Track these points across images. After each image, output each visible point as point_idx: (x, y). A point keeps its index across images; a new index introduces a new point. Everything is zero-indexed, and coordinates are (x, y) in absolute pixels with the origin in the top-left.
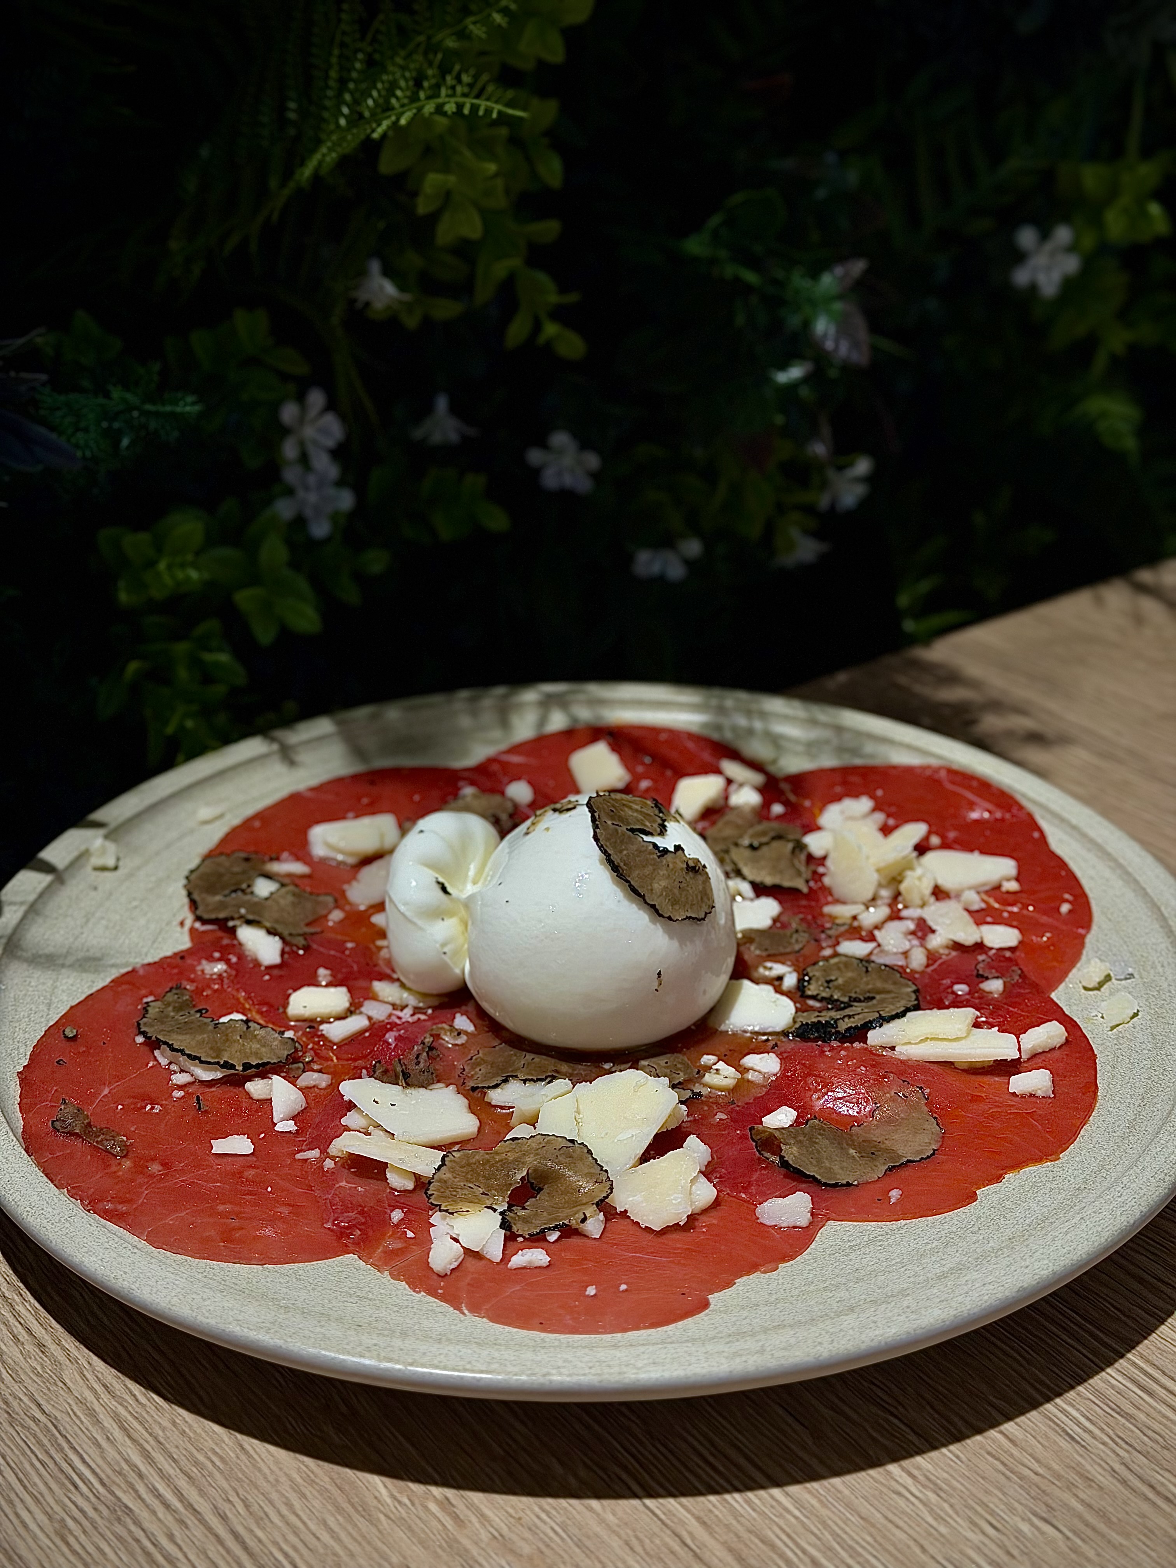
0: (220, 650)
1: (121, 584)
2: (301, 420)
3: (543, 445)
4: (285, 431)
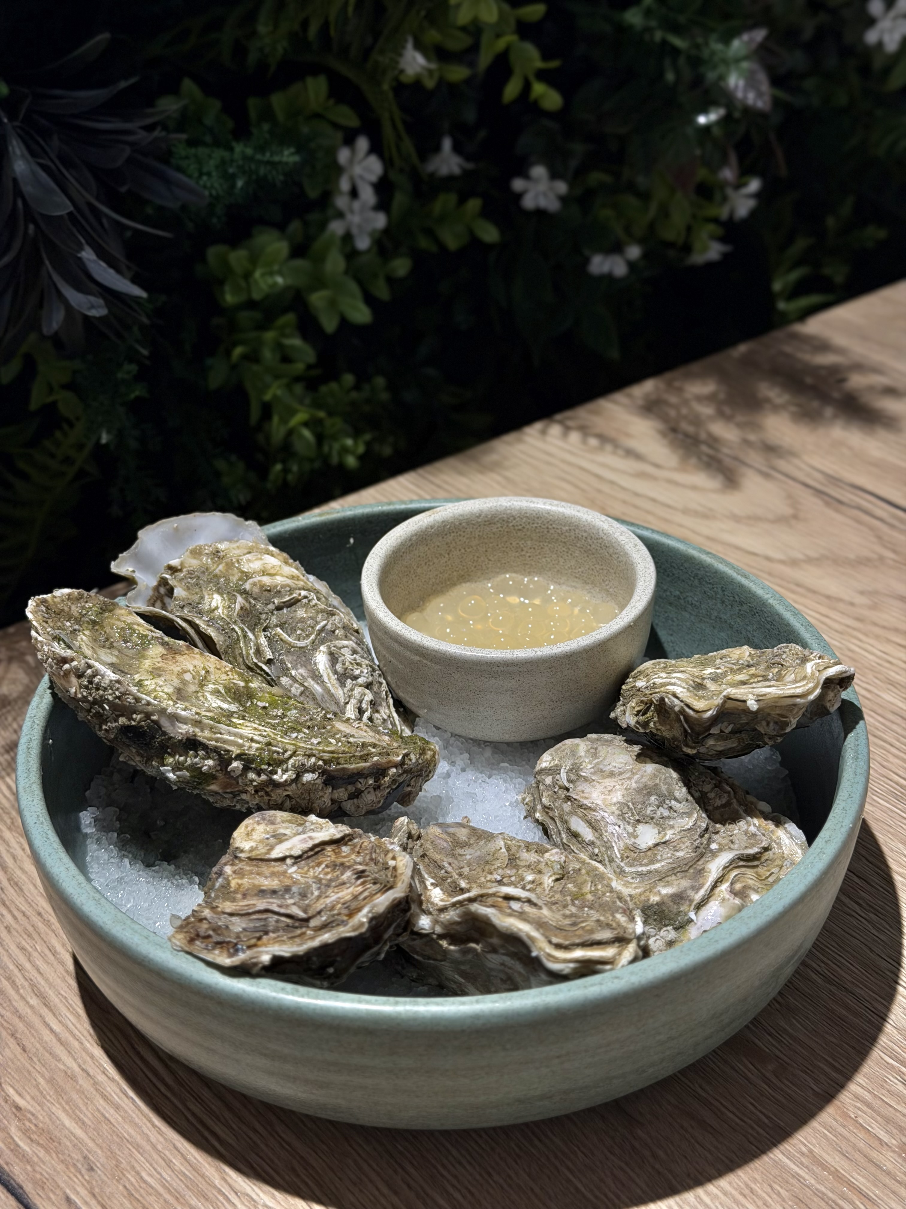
0: (294, 336)
1: (227, 288)
2: (351, 161)
3: (526, 176)
4: (341, 170)
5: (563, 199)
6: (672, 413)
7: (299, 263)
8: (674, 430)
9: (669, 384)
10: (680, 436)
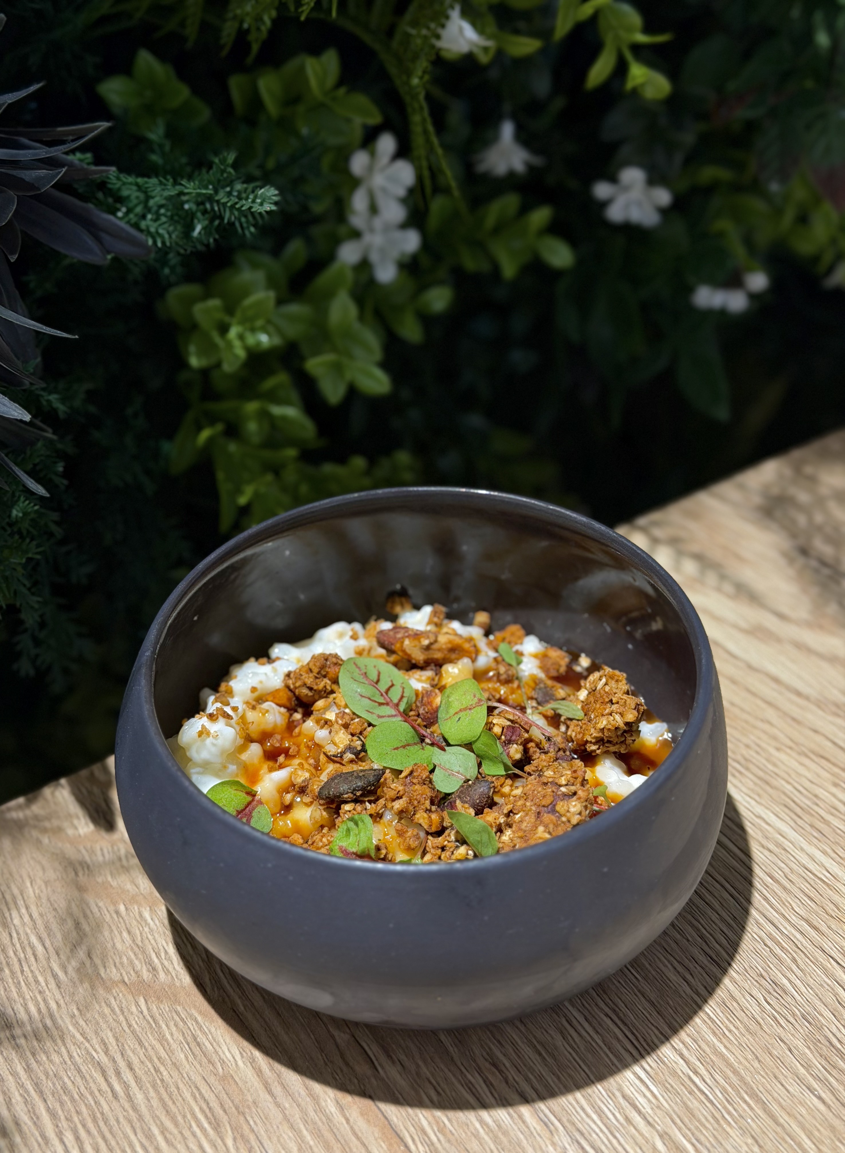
0: (286, 402)
1: (192, 348)
2: (370, 169)
3: (613, 179)
4: (355, 183)
5: (664, 212)
6: (802, 520)
7: (295, 309)
8: (804, 551)
9: (798, 470)
10: (814, 563)
